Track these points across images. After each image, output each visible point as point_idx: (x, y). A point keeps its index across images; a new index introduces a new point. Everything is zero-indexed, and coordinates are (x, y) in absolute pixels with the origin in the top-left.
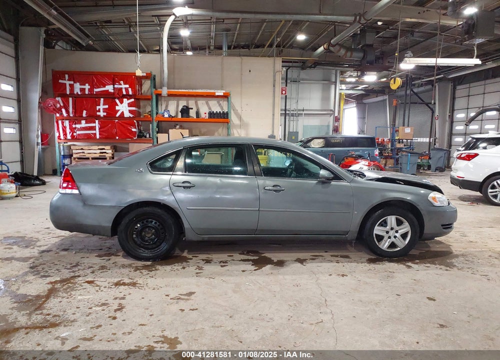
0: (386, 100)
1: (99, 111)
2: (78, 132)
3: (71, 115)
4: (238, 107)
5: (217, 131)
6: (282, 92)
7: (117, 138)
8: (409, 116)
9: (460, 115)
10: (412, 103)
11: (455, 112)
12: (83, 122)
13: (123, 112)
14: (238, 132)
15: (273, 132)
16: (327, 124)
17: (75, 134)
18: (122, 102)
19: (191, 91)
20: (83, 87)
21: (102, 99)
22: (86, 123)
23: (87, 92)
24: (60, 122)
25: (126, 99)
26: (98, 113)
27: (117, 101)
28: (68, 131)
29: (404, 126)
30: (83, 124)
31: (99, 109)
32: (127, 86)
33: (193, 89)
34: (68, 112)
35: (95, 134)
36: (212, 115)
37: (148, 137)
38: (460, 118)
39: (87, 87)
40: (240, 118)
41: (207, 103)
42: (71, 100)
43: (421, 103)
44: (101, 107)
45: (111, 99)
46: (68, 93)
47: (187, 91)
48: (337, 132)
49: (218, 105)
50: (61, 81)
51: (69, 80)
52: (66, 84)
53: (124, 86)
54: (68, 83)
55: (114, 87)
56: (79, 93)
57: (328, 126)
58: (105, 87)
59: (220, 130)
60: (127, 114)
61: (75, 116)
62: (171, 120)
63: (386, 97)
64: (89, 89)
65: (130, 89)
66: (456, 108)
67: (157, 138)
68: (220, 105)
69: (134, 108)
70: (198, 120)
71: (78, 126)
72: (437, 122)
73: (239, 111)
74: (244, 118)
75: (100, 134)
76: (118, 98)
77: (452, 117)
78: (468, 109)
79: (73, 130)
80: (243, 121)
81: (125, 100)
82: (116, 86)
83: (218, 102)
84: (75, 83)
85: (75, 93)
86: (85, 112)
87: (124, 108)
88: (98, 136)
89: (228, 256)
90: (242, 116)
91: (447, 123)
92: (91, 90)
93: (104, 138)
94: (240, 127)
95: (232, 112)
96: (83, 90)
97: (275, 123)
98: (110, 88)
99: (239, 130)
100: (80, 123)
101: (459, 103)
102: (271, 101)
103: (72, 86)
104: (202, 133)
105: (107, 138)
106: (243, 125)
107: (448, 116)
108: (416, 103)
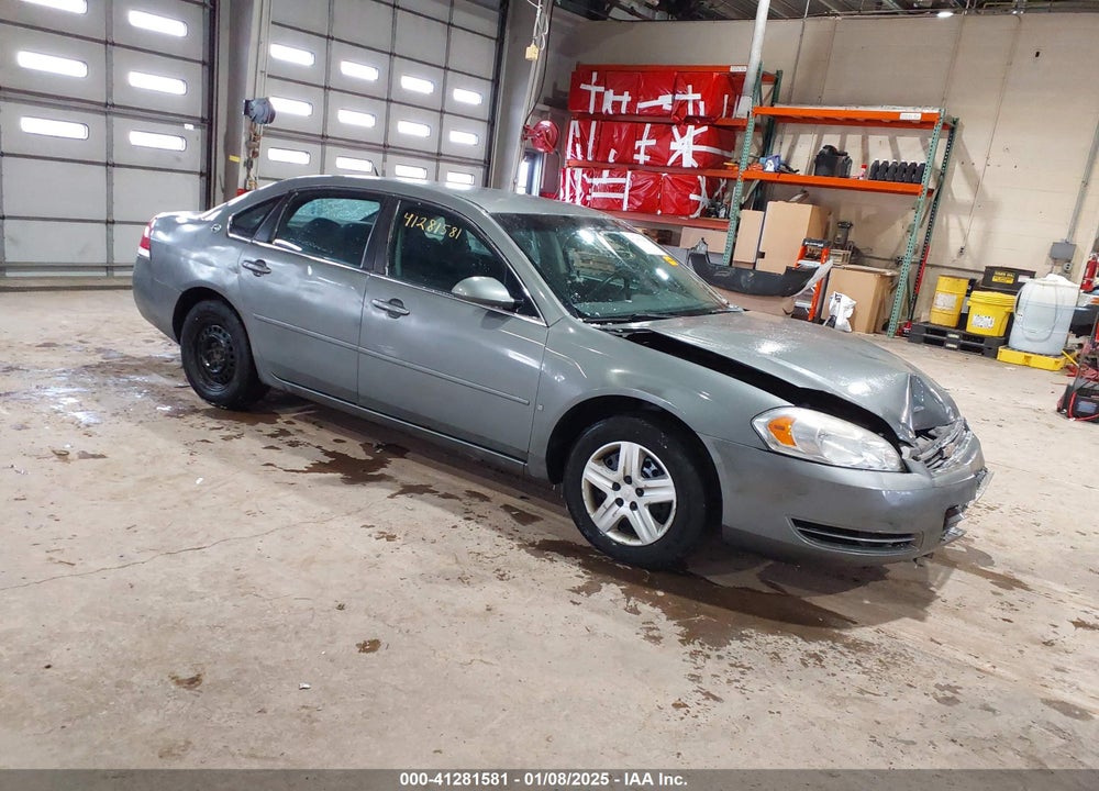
1: (638, 152)
2: (595, 195)
3: (590, 158)
4: (977, 158)
7: (659, 212)
12: (606, 173)
13: (681, 155)
14: (960, 224)
17: (588, 198)
18: (683, 134)
19: (854, 109)
20: (618, 98)
21: (648, 126)
22: (611, 176)
23: (623, 111)
24: (568, 171)
25: (693, 127)
26: (636, 157)
27: (675, 130)
28: (579, 190)
30: (605, 178)
31: (639, 148)
32: (698, 96)
33: (858, 105)
34: (584, 152)
35: (622, 201)
36: (878, 171)
37: (723, 216)
39: (626, 98)
40: (976, 185)
42: (594, 124)
44: (644, 143)
45: (665, 125)
46: (591, 111)
47: (843, 108)
50: (583, 87)
51: (597, 84)
52: (589, 92)
53: (691, 96)
54: (594, 89)
55: (673, 100)
56: (611, 112)
58: (657, 99)
60: (689, 162)
61: (595, 159)
62: (776, 179)
64: (628, 103)
65: (702, 104)
67: (739, 219)
69: (703, 148)
70: (843, 183)
71: (596, 181)
73: (979, 167)
74: (988, 185)
75: (629, 202)
76: (678, 125)
79: (586, 187)
81: (691, 128)
82: (678, 97)
84: (607, 89)
85: (604, 111)
86: (613, 152)
87: (685, 147)
88: (625, 207)
90: (983, 182)
92: (631, 105)
93: (635, 211)
94: (970, 209)
95: (957, 167)
96: (616, 105)
98: (665, 101)
99: (965, 220)
100: (600, 176)
103: (600, 96)
104: (864, 216)
105: (640, 210)
106: (983, 206)
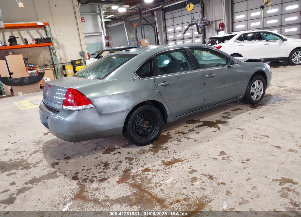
0: (123, 24)
4: (53, 34)
5: (41, 53)
6: (82, 21)
8: (144, 32)
9: (170, 30)
10: (144, 24)
11: (167, 28)
15: (82, 49)
16: (100, 42)
29: (143, 39)
36: (38, 41)
38: (170, 31)
41: (28, 33)
43: (149, 24)
48: (108, 46)
49: (37, 33)
57: (101, 43)
59: (44, 52)
63: (124, 22)
66: (167, 25)
68: (39, 33)
70: (27, 46)
72: (159, 35)
73: (55, 36)
77: (165, 31)
78: (174, 25)
80: (59, 43)
83: (37, 31)
89: (185, 127)
90: (58, 40)
91: (163, 35)
97: (82, 43)
101: (168, 23)
102: (76, 28)
107: (163, 31)
108: (146, 24)
